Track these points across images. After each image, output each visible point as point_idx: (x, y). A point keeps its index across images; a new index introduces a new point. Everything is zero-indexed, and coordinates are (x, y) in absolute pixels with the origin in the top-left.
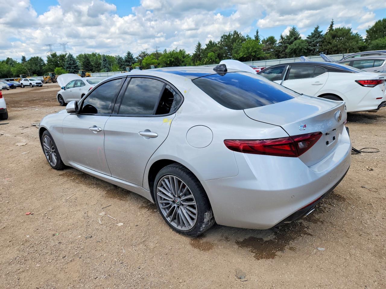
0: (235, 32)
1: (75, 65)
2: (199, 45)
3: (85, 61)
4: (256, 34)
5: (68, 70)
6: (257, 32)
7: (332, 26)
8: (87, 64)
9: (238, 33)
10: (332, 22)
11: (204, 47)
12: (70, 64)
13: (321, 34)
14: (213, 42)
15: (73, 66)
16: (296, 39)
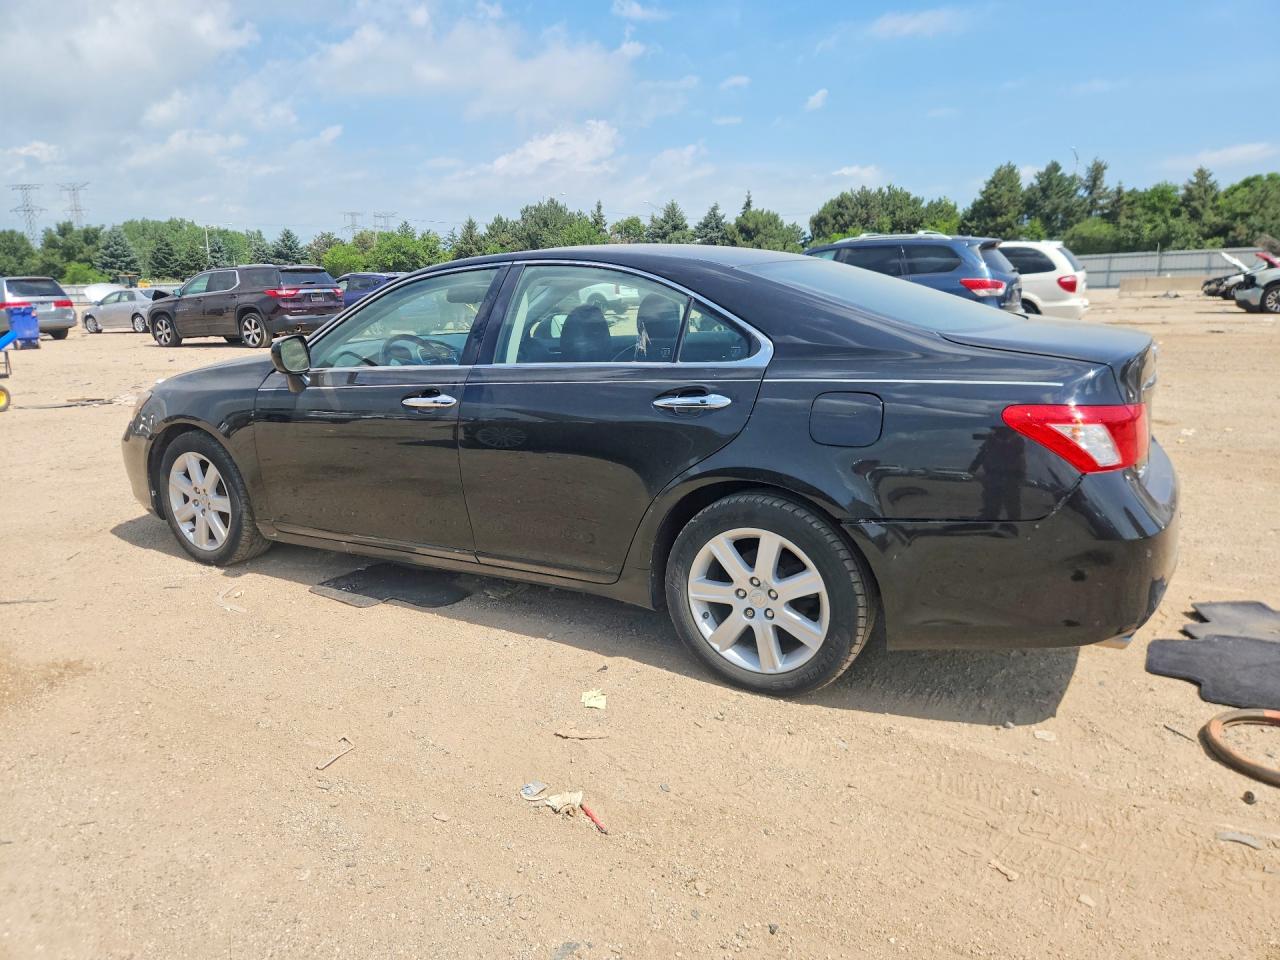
0: (552, 201)
1: (128, 259)
2: (471, 226)
3: (159, 250)
4: (595, 209)
5: (107, 270)
6: (599, 208)
7: (748, 204)
8: (164, 257)
9: (560, 204)
10: (749, 198)
11: (482, 230)
12: (112, 255)
13: (723, 221)
14: (504, 220)
15: (122, 262)
16: (675, 228)
